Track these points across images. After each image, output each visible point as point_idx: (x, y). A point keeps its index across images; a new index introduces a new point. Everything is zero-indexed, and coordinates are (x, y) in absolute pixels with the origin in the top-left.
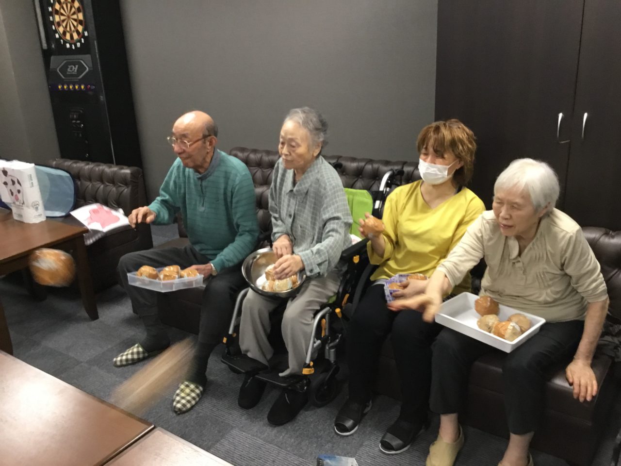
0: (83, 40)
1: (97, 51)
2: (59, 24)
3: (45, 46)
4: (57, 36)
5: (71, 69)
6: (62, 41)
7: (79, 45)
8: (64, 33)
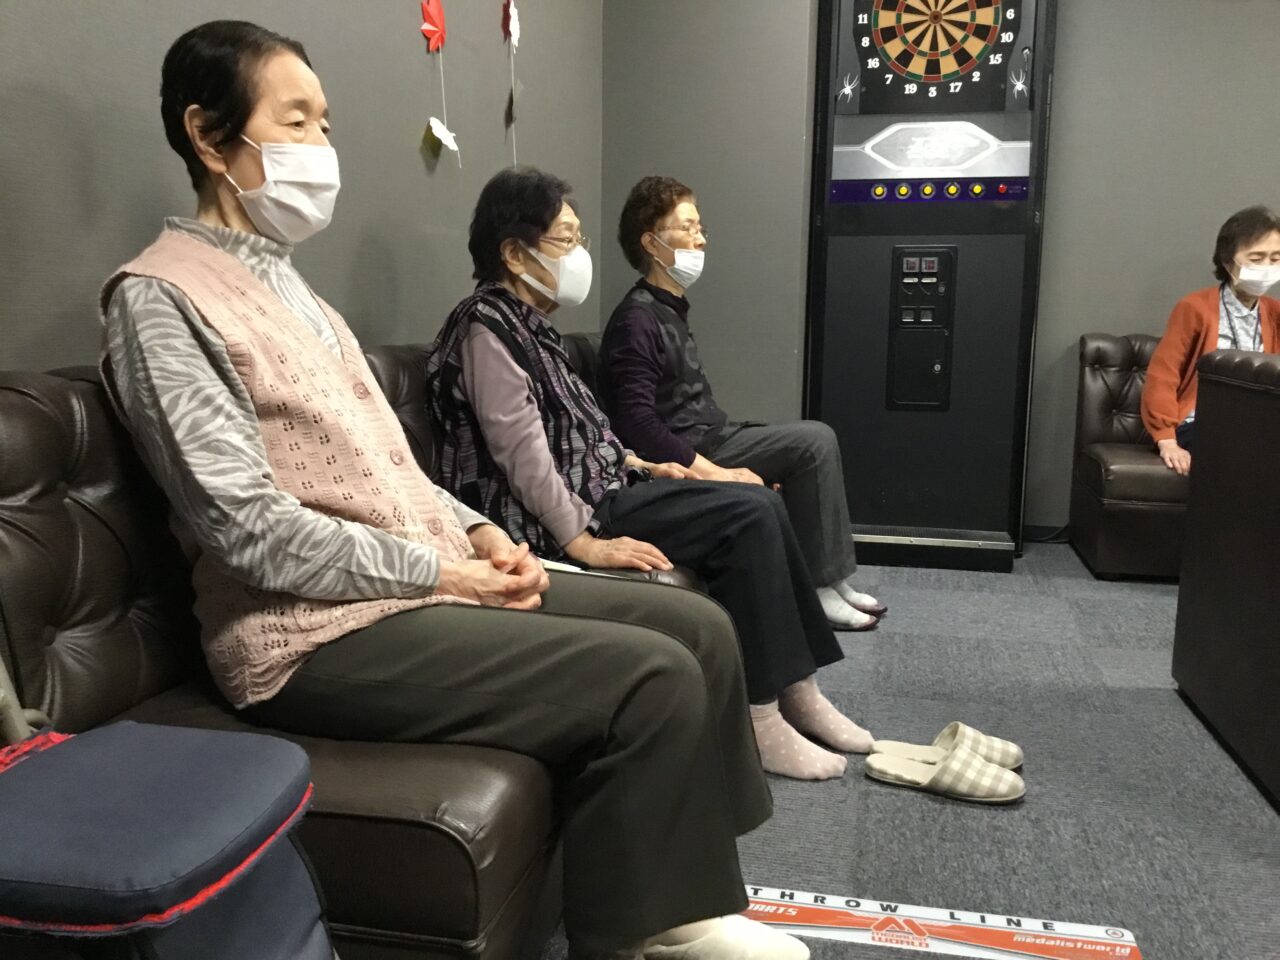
0: (976, 76)
2: (889, 34)
6: (890, 77)
7: (956, 87)
8: (905, 58)
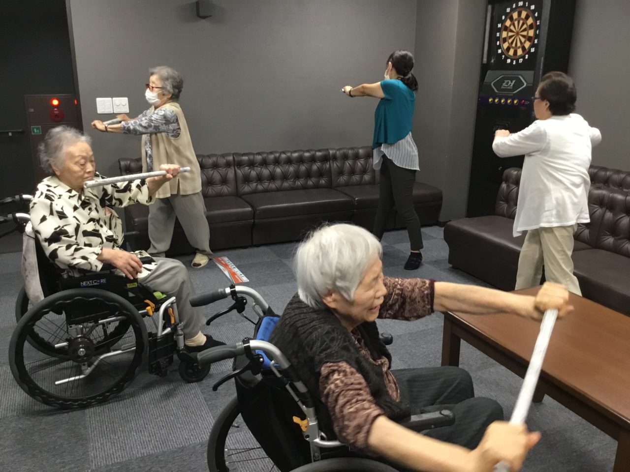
1: (541, 68)
3: (485, 60)
4: (500, 51)
5: (507, 84)
